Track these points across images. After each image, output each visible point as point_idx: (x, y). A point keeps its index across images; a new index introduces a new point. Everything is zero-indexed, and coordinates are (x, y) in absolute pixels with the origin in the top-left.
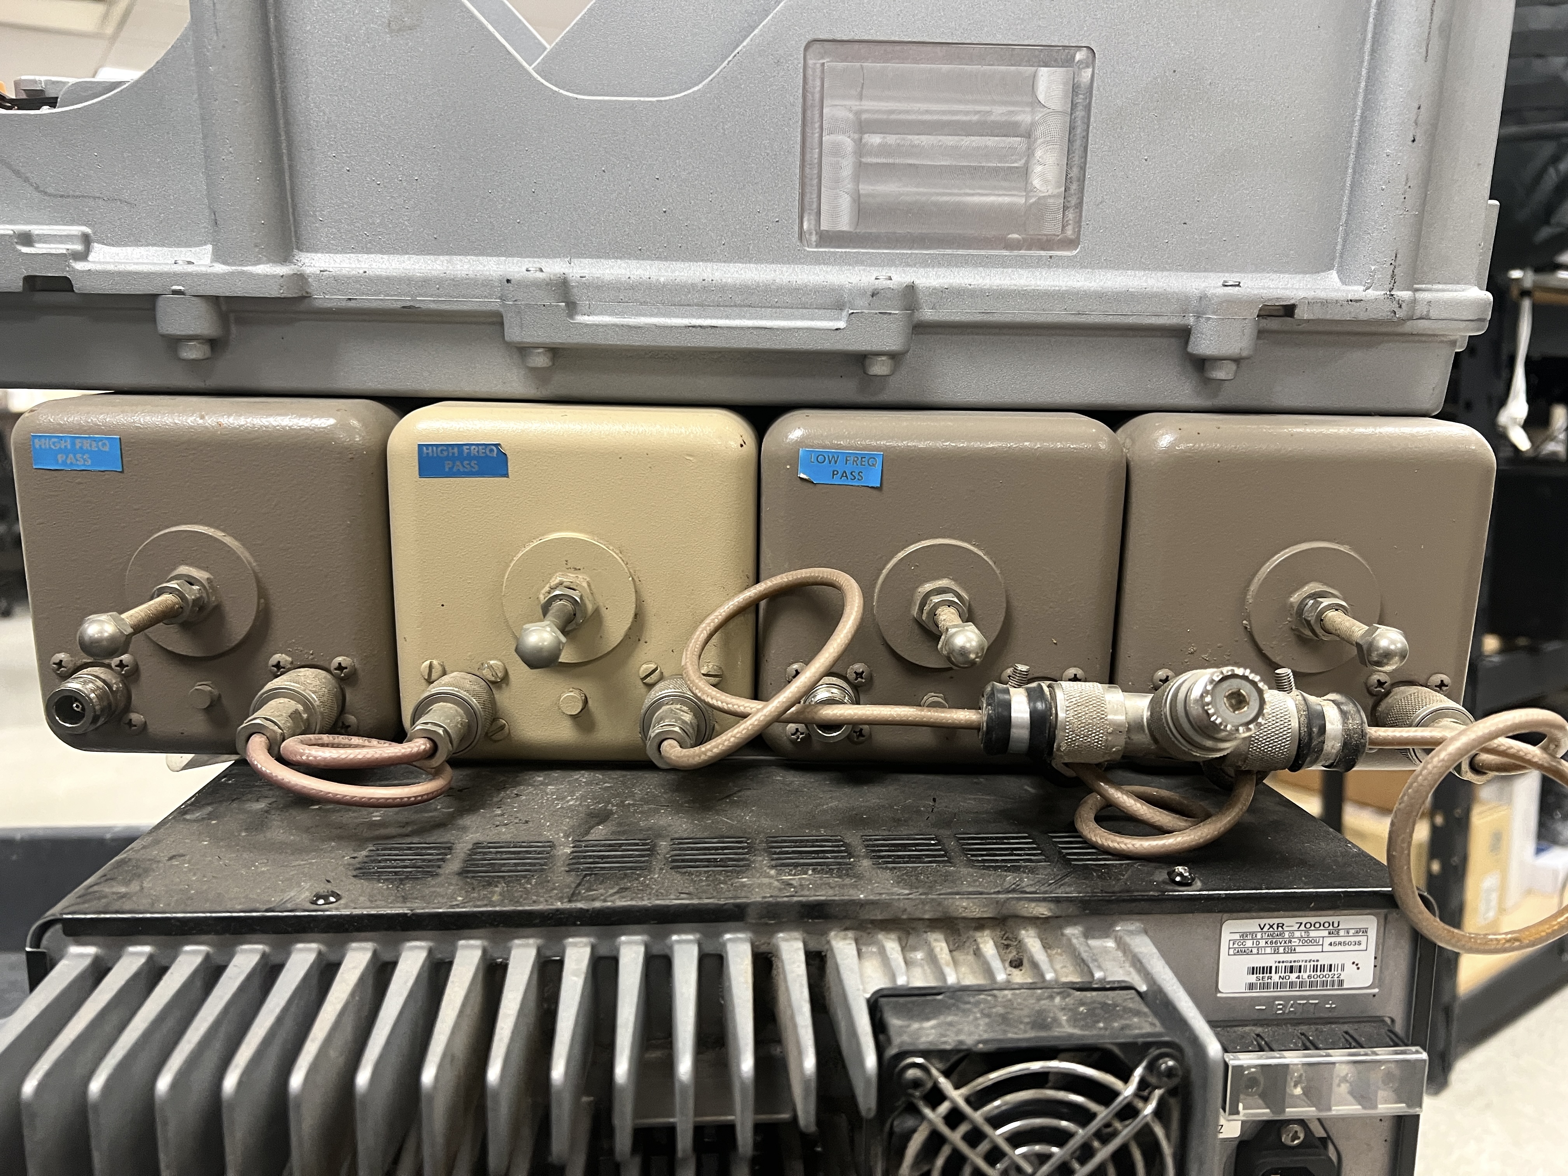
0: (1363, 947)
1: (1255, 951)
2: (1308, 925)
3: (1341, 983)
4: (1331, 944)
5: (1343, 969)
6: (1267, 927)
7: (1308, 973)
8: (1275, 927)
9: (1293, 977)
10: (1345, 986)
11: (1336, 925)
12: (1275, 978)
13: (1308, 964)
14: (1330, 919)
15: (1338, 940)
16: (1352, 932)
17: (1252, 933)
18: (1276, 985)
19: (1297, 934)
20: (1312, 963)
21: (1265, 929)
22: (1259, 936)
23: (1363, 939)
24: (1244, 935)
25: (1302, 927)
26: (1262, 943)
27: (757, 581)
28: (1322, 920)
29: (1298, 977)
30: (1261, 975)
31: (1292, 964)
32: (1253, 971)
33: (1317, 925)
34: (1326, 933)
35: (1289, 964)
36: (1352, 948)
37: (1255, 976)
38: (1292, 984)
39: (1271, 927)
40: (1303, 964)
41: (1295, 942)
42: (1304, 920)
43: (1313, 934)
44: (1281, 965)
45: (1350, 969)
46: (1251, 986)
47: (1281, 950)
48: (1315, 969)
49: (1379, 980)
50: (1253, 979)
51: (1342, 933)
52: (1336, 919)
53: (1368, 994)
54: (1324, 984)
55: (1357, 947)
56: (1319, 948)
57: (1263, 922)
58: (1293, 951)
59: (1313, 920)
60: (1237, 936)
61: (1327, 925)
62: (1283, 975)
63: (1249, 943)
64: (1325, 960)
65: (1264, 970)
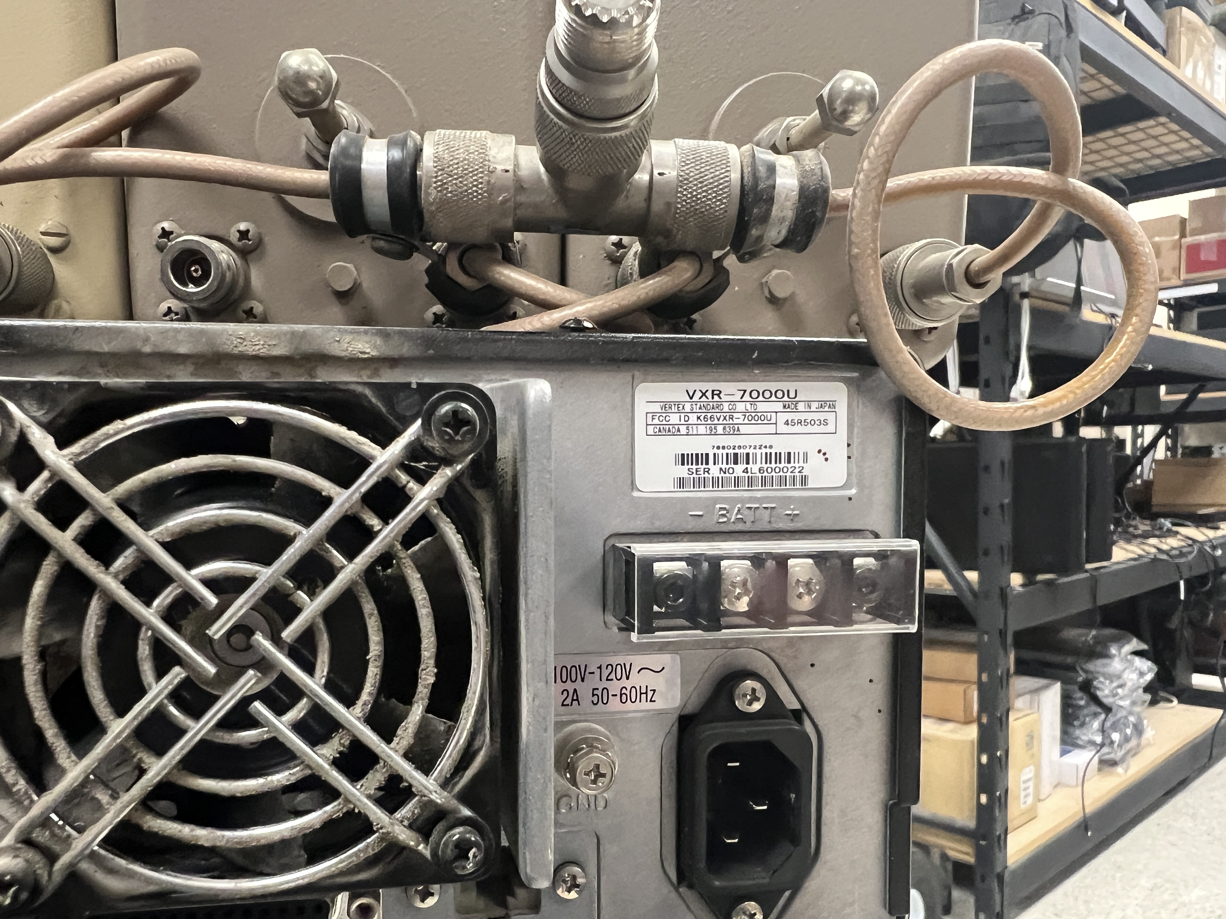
0: (831, 428)
1: (683, 430)
2: (754, 394)
3: (804, 480)
4: (787, 423)
5: (806, 460)
6: (698, 394)
7: (759, 465)
8: (709, 394)
9: (739, 469)
10: (810, 486)
11: (792, 395)
12: (715, 471)
13: (758, 452)
14: (785, 386)
15: (796, 417)
16: (814, 406)
17: (678, 404)
18: (716, 482)
19: (741, 407)
20: (764, 451)
21: (696, 398)
22: (688, 408)
23: (831, 417)
24: (666, 406)
25: (747, 397)
26: (693, 419)
28: (773, 386)
29: (746, 471)
30: (694, 467)
31: (737, 451)
32: (683, 459)
33: (767, 394)
34: (779, 407)
35: (732, 451)
36: (816, 429)
37: (686, 467)
38: (737, 481)
39: (704, 394)
40: (751, 451)
41: (739, 418)
42: (749, 386)
43: (762, 407)
44: (720, 452)
45: (815, 459)
46: (681, 483)
47: (720, 429)
48: (768, 458)
49: (855, 476)
50: (683, 471)
51: (801, 407)
52: (790, 386)
53: (843, 496)
54: (782, 481)
55: (822, 429)
56: (771, 429)
57: (692, 386)
58: (736, 432)
59: (761, 386)
60: (657, 408)
61: (780, 394)
62: (724, 466)
63: (674, 419)
64: (781, 445)
65: (702, 459)
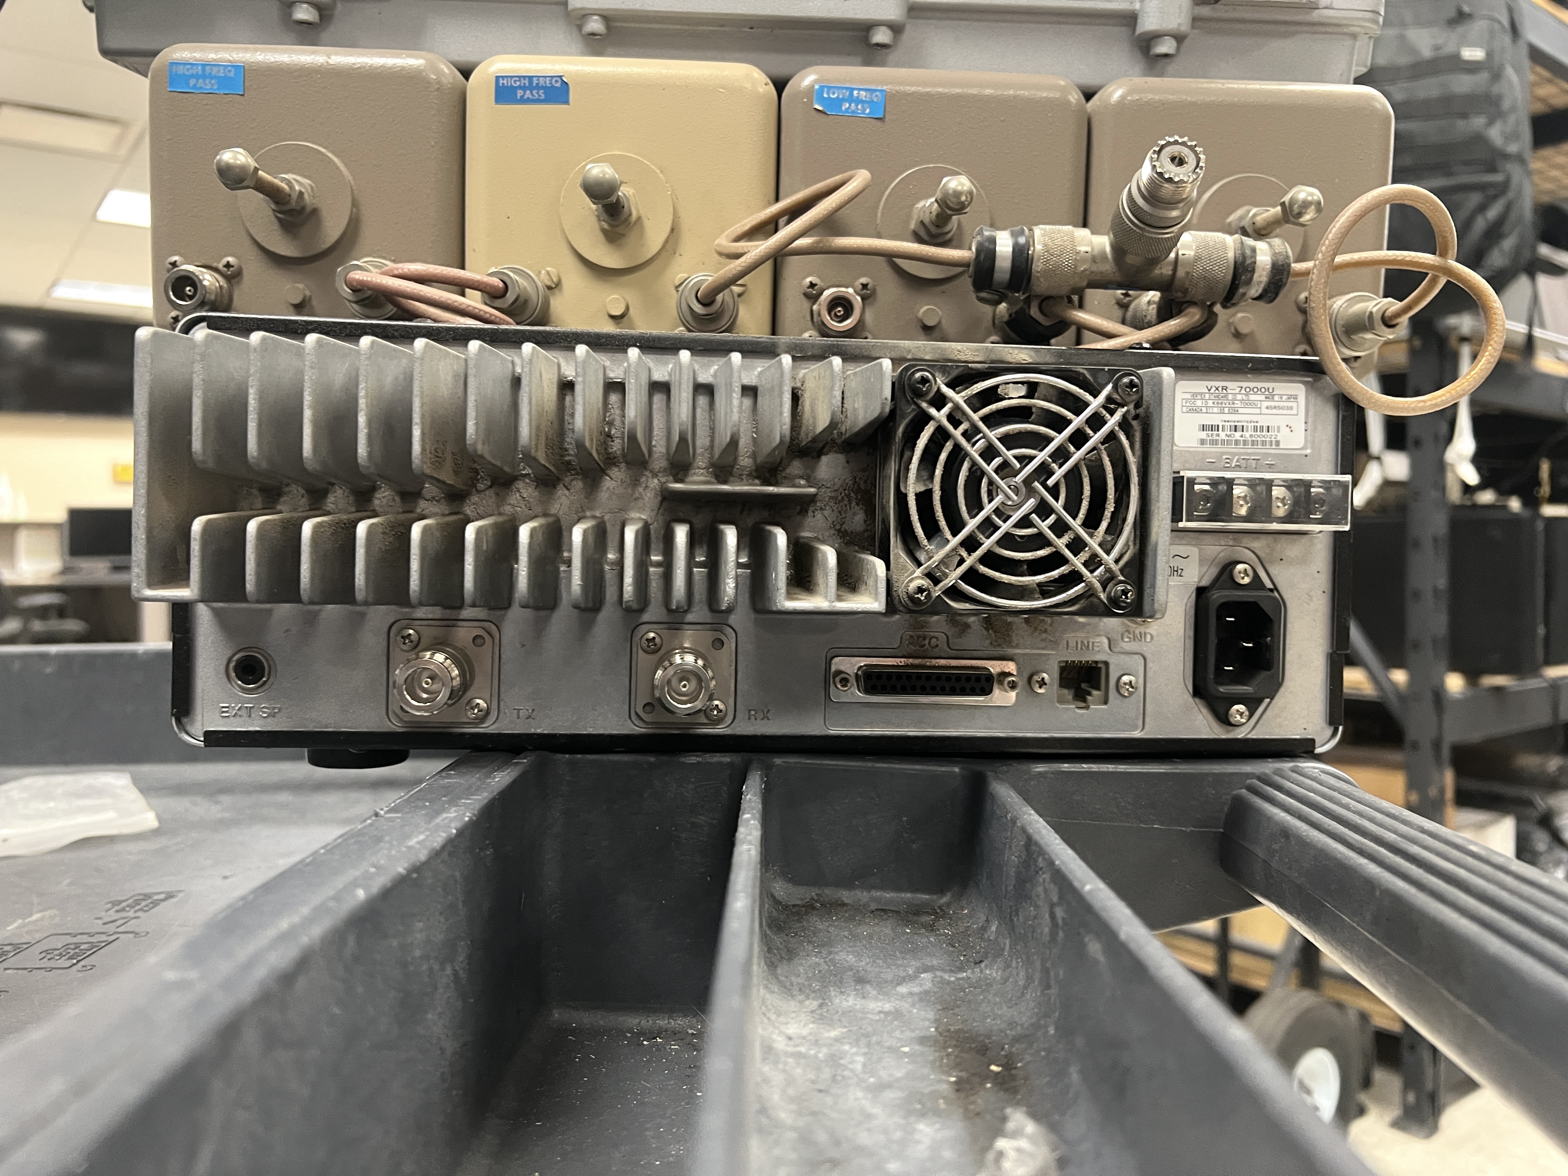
0: (1294, 412)
1: (1204, 410)
2: (1248, 390)
3: (1278, 443)
4: (1267, 408)
5: (1279, 431)
6: (1214, 389)
7: (1250, 433)
8: (1220, 389)
9: (1237, 435)
10: (1281, 446)
11: (1271, 391)
12: (1223, 435)
13: (1249, 425)
14: (1266, 385)
15: (1273, 404)
16: (1285, 398)
17: (1201, 394)
18: (1223, 441)
19: (1239, 397)
20: (1253, 424)
21: (1212, 391)
22: (1207, 396)
23: (1294, 405)
24: (1195, 395)
25: (1243, 391)
26: (1210, 403)
27: (777, 199)
28: (1259, 385)
29: (1242, 436)
30: (1210, 432)
31: (1236, 424)
32: (1203, 428)
33: (1255, 390)
34: (1263, 397)
35: (1234, 424)
36: (1285, 412)
37: (1205, 432)
38: (1237, 442)
39: (1217, 389)
40: (1245, 424)
41: (1238, 404)
42: (1244, 384)
43: (1252, 397)
44: (1226, 424)
45: (1285, 431)
46: (1203, 442)
47: (1226, 410)
48: (1255, 429)
49: (1310, 441)
50: (1203, 435)
51: (1276, 398)
52: (1270, 385)
53: (1301, 455)
54: (1264, 443)
55: (1289, 412)
56: (1258, 411)
57: (1210, 384)
58: (1236, 412)
59: (1252, 385)
60: (1188, 396)
61: (1263, 390)
62: (1229, 433)
63: (1199, 403)
64: (1264, 421)
65: (1213, 428)
